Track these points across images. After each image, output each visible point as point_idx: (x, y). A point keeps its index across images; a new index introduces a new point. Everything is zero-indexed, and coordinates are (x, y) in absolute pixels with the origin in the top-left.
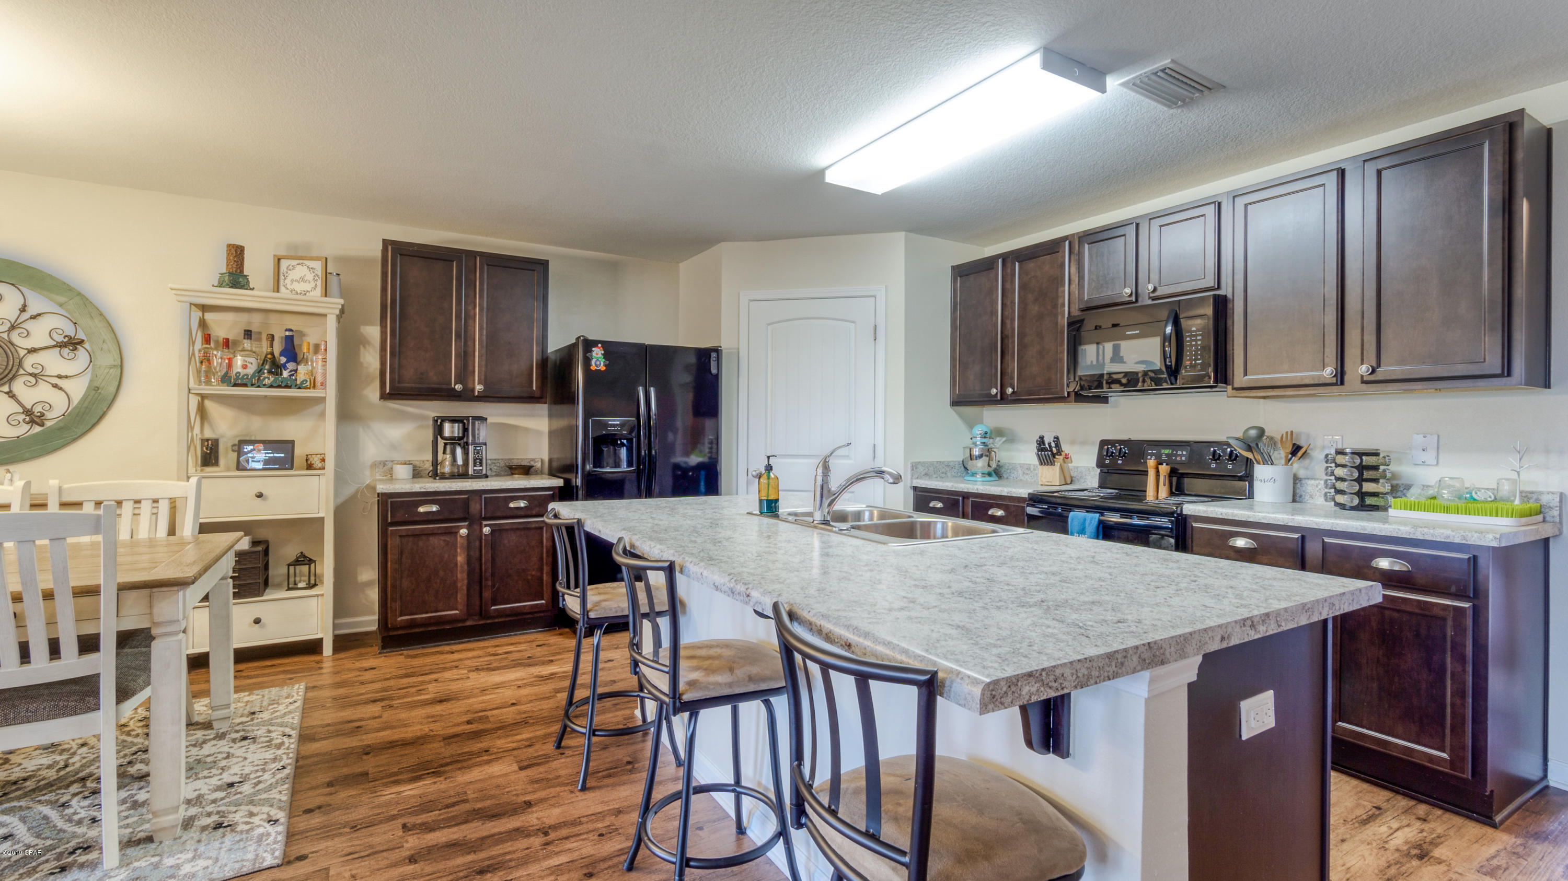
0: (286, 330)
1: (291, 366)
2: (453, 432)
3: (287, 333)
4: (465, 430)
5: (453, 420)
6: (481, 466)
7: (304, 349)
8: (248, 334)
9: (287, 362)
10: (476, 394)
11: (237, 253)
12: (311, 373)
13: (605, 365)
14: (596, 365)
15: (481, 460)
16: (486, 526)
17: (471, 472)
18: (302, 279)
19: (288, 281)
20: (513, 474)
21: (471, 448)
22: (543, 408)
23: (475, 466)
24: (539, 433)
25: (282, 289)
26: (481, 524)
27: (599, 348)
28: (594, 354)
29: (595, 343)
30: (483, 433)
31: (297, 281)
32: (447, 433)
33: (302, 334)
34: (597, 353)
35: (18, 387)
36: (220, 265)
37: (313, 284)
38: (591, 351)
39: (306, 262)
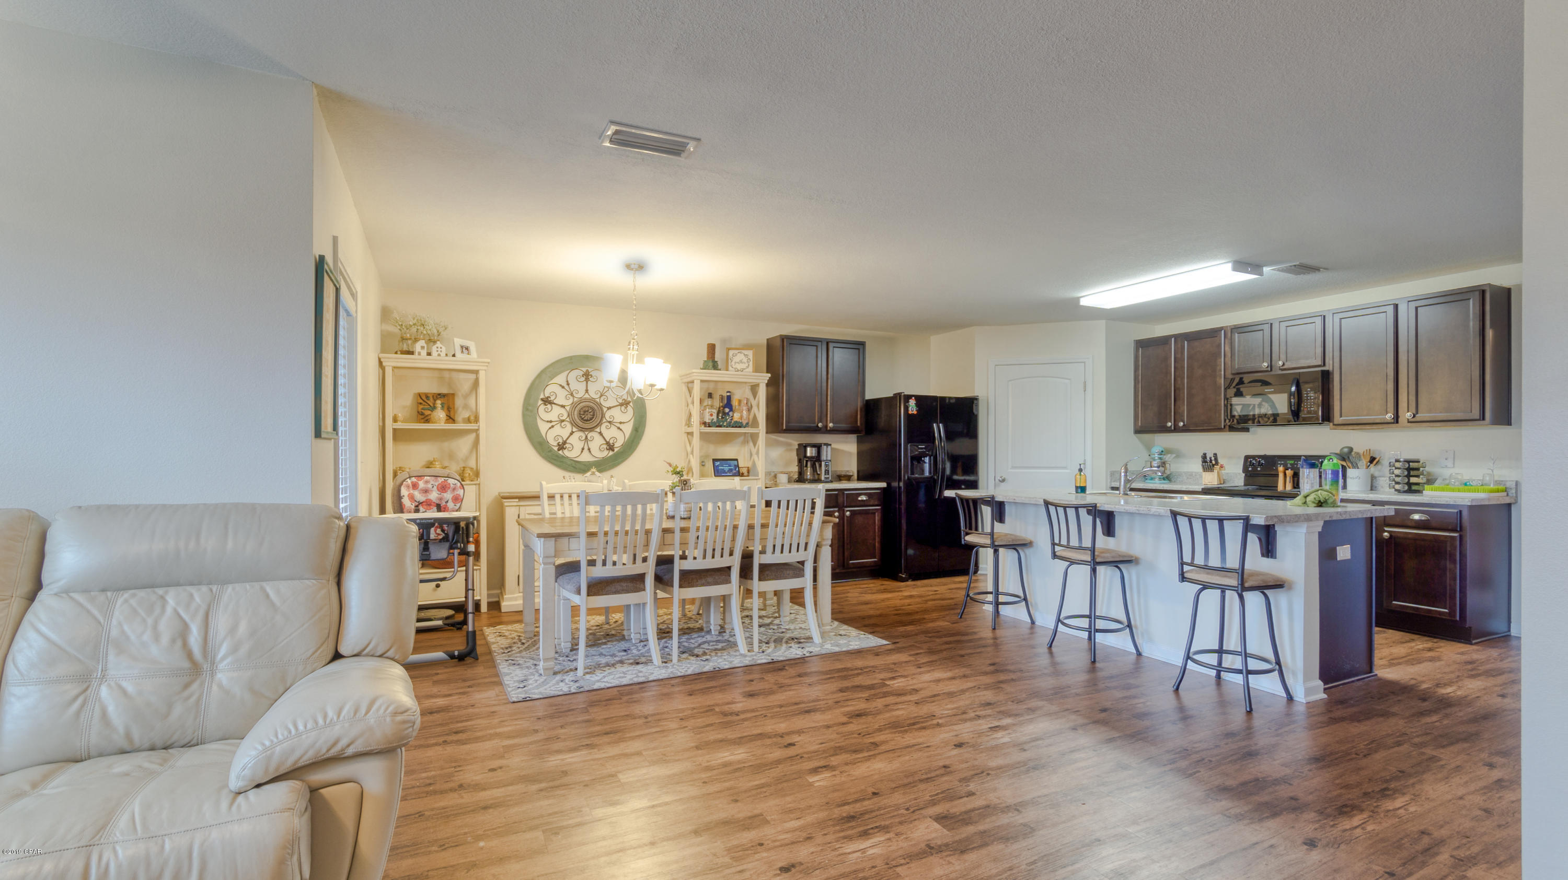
0: (727, 392)
1: (731, 413)
2: (811, 453)
3: (728, 394)
4: (819, 452)
5: (813, 446)
6: (828, 474)
7: (735, 403)
8: (711, 395)
9: (729, 412)
10: (829, 428)
11: (712, 348)
12: (741, 417)
13: (916, 410)
14: (912, 411)
15: (828, 471)
16: (847, 511)
17: (823, 478)
18: (741, 362)
19: (733, 363)
20: (840, 480)
21: (823, 463)
22: (853, 438)
23: (825, 474)
24: (850, 454)
25: (730, 368)
26: (844, 510)
27: (913, 399)
28: (910, 403)
30: (826, 454)
31: (738, 363)
32: (808, 454)
33: (734, 394)
34: (912, 403)
35: (603, 428)
36: (704, 355)
37: (747, 365)
38: (908, 402)
39: (743, 350)
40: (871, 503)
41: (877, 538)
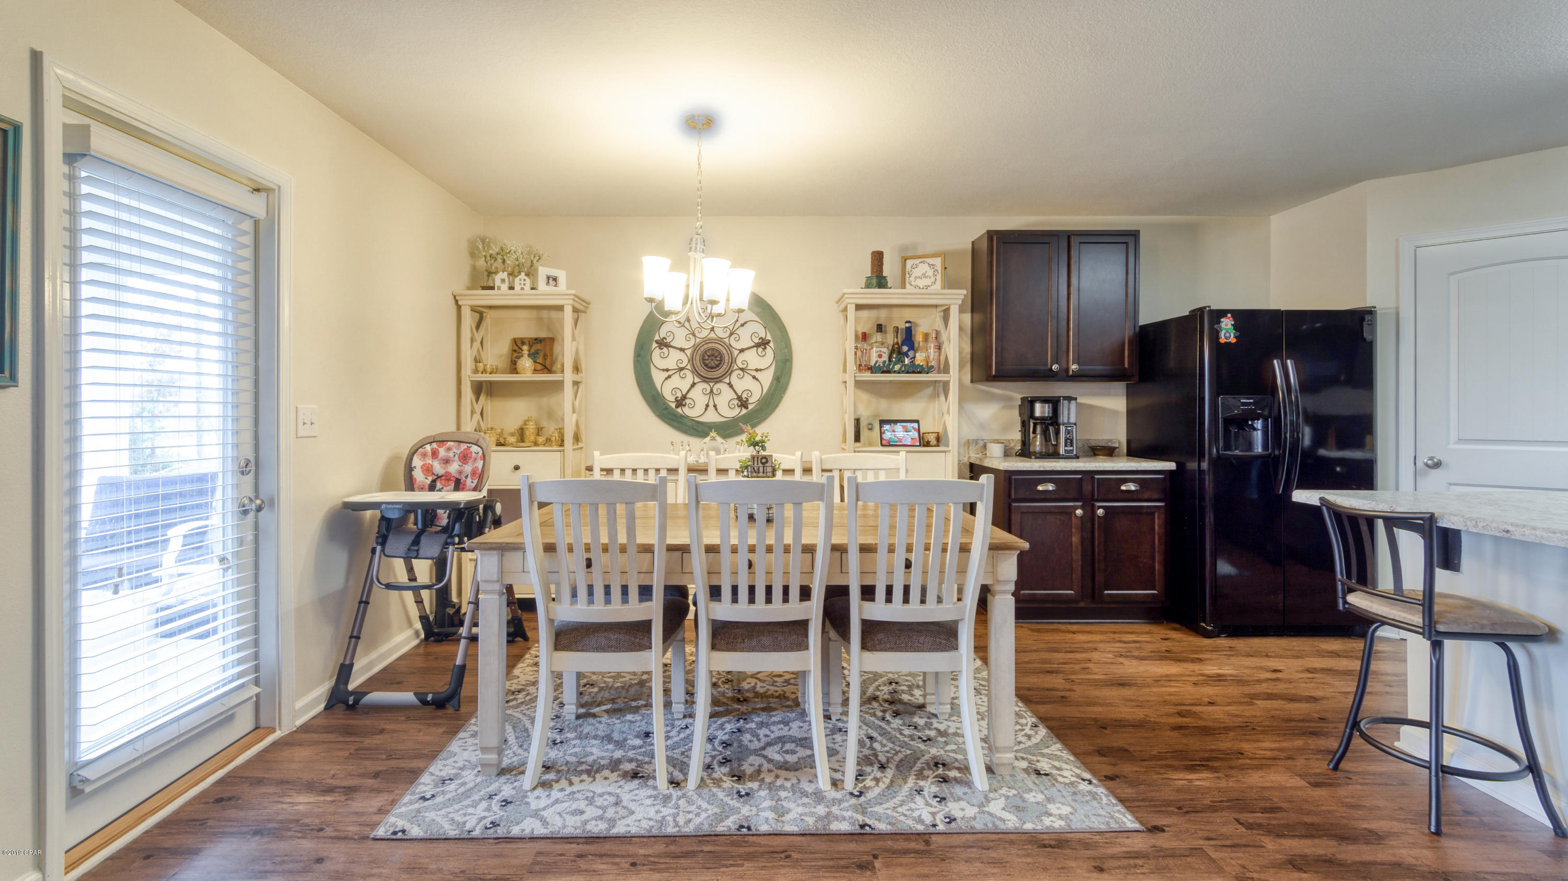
0: (907, 322)
1: (911, 353)
2: (1043, 412)
3: (907, 325)
4: (1055, 411)
5: (1045, 400)
6: (1072, 446)
7: (918, 338)
8: (880, 328)
9: (909, 350)
10: (1071, 373)
11: (878, 258)
12: (927, 358)
13: (1235, 337)
14: (1226, 338)
15: (1072, 440)
16: (1099, 507)
17: (1062, 451)
18: (924, 276)
19: (912, 279)
20: (1095, 455)
21: (1062, 429)
22: (1121, 387)
23: (1066, 446)
24: (1115, 413)
25: (908, 285)
26: (1093, 506)
27: (1229, 318)
28: (1223, 325)
29: (1222, 313)
30: (1069, 413)
31: (920, 278)
32: (1038, 413)
33: (917, 325)
34: (1227, 324)
35: (734, 379)
36: (866, 269)
37: (933, 279)
38: (1219, 322)
39: (926, 260)
40: (1145, 496)
41: (1157, 555)
